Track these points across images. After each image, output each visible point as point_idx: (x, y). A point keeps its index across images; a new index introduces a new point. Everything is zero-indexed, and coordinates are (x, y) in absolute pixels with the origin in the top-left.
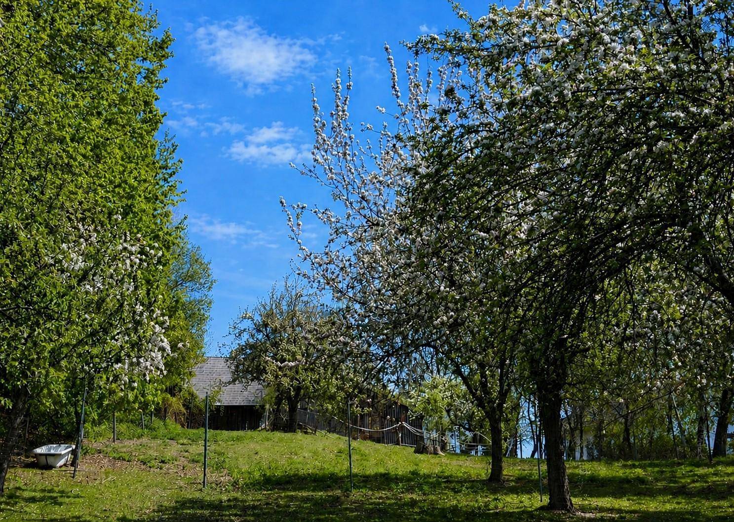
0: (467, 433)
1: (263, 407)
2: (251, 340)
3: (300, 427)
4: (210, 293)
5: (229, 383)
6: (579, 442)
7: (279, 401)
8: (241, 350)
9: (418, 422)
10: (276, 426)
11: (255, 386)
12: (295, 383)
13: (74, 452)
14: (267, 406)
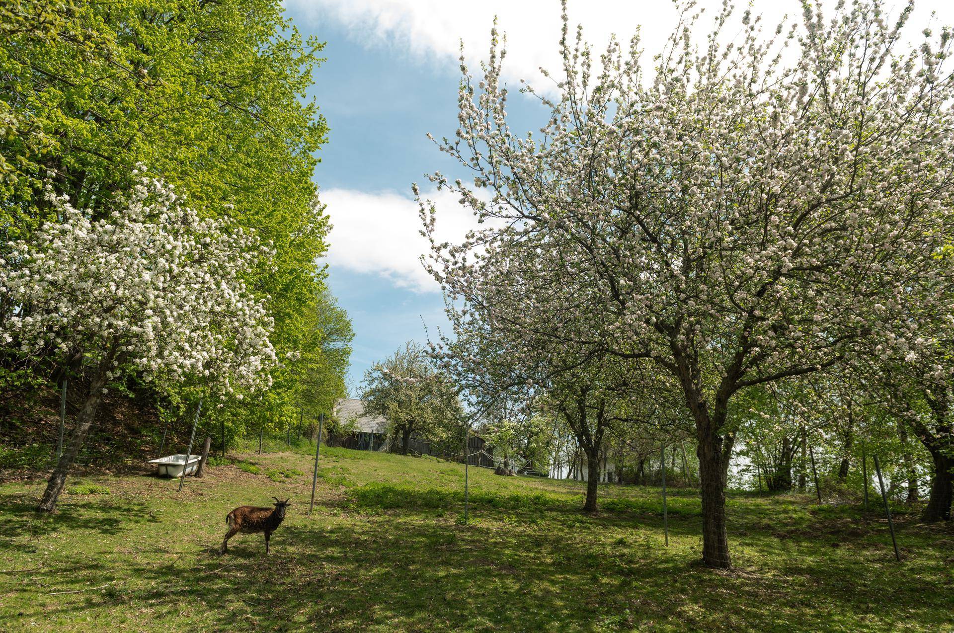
0: (522, 459)
1: (385, 435)
2: (380, 386)
3: (411, 452)
4: (349, 344)
5: (362, 415)
6: (602, 470)
7: (397, 432)
8: (373, 392)
9: (490, 450)
10: (394, 450)
11: (381, 419)
12: (409, 417)
13: (200, 463)
14: (389, 435)
